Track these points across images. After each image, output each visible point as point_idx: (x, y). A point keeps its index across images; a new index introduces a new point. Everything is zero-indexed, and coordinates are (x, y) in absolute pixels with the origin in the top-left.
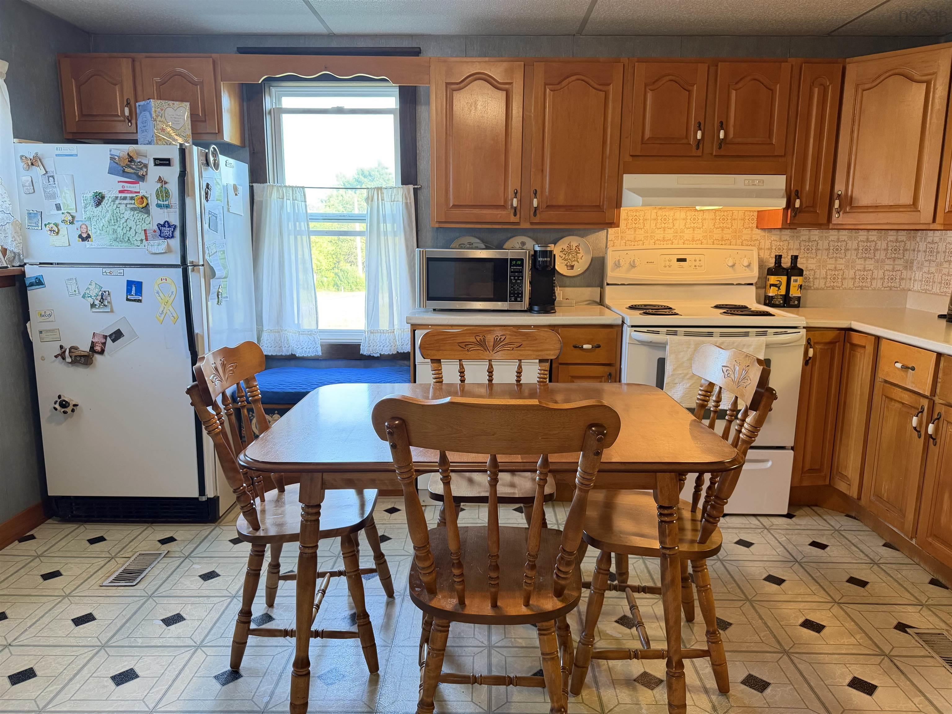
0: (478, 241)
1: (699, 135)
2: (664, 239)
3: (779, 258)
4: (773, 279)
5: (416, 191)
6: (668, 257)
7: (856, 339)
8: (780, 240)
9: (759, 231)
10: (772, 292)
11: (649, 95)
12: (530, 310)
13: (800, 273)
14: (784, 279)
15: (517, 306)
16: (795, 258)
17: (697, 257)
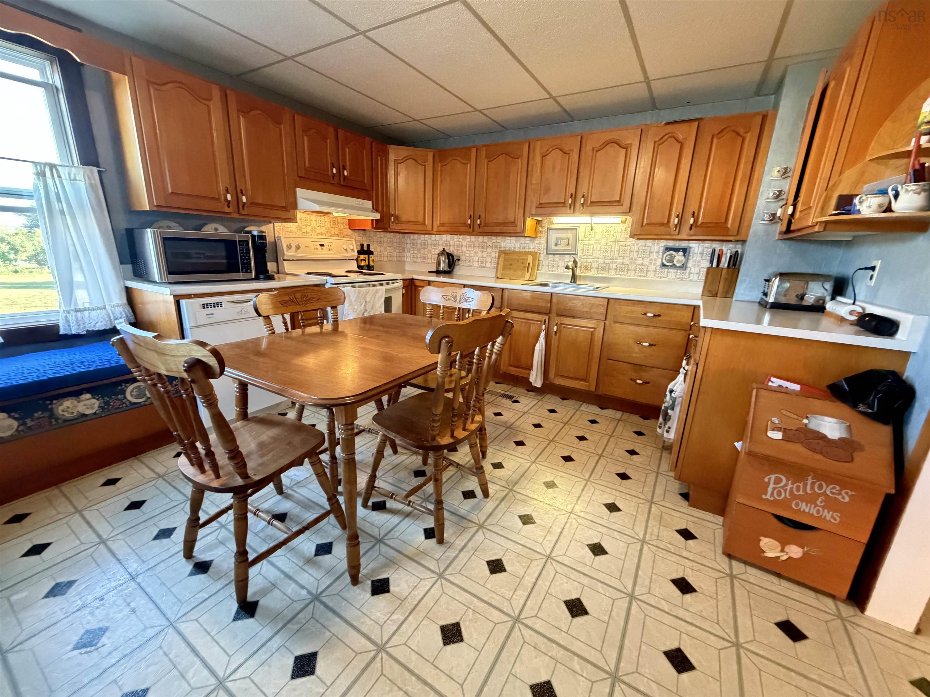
0: (177, 225)
1: (335, 171)
2: (307, 233)
3: (362, 245)
4: (362, 257)
5: (100, 172)
6: (315, 243)
7: (417, 283)
8: (359, 236)
9: (350, 231)
10: (363, 264)
11: (306, 139)
12: (257, 278)
13: (372, 253)
14: (367, 256)
15: (247, 276)
16: (368, 246)
17: (329, 244)
